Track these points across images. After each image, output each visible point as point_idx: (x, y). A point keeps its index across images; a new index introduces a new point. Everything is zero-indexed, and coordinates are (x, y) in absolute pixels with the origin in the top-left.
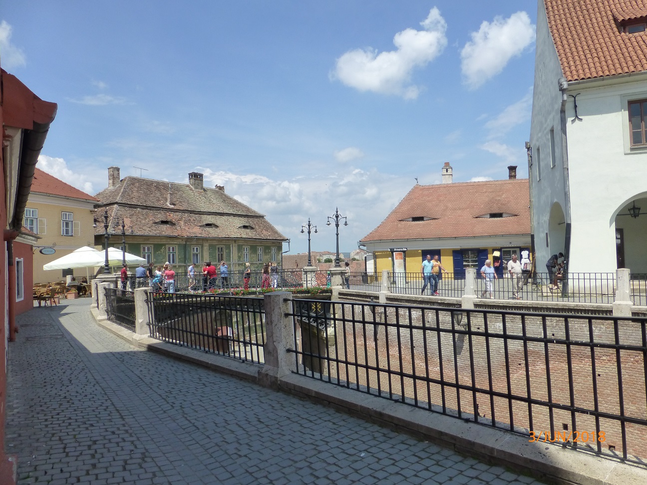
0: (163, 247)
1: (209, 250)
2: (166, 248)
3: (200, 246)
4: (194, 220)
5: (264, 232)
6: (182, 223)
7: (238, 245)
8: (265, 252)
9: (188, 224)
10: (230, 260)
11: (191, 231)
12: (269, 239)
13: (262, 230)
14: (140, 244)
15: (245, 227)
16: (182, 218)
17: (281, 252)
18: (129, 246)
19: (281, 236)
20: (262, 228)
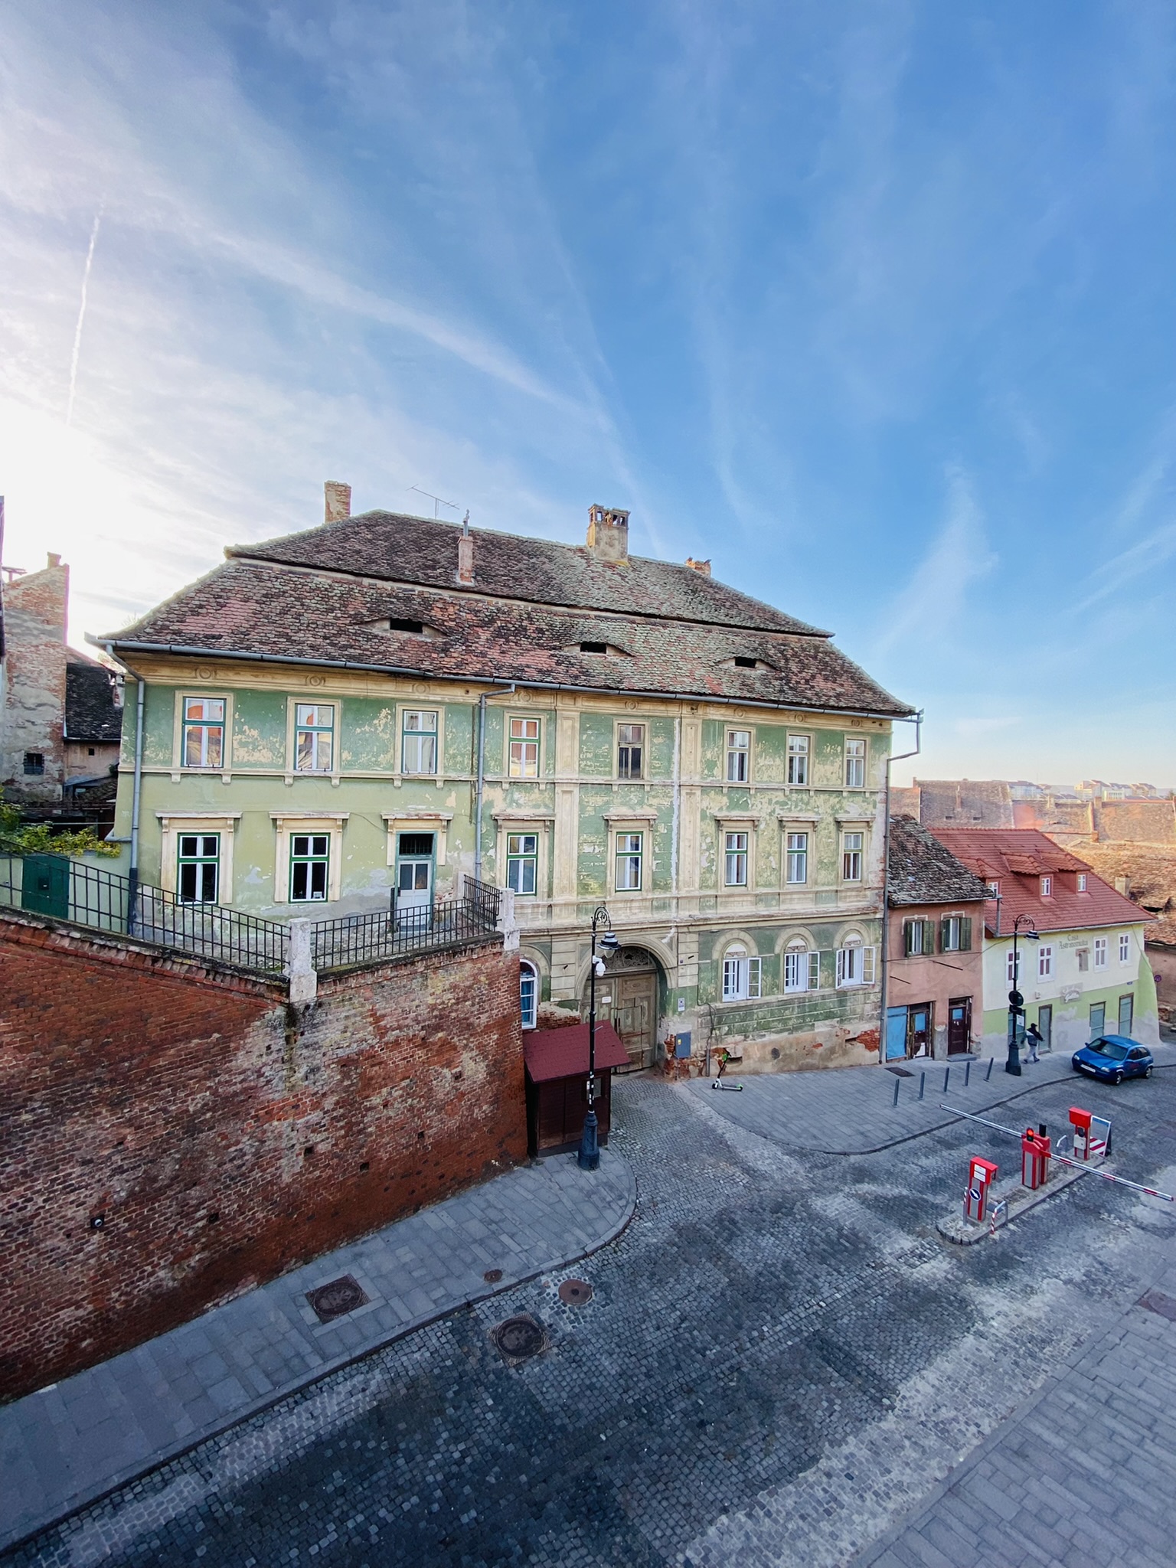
0: (384, 712)
1: (583, 730)
2: (394, 716)
3: (544, 717)
4: (540, 631)
5: (820, 683)
6: (485, 635)
7: (707, 723)
8: (818, 754)
9: (508, 641)
10: (669, 773)
11: (508, 660)
12: (833, 708)
13: (813, 677)
14: (284, 695)
15: (741, 662)
16: (492, 621)
17: (884, 757)
18: (236, 701)
19: (886, 700)
20: (813, 670)
